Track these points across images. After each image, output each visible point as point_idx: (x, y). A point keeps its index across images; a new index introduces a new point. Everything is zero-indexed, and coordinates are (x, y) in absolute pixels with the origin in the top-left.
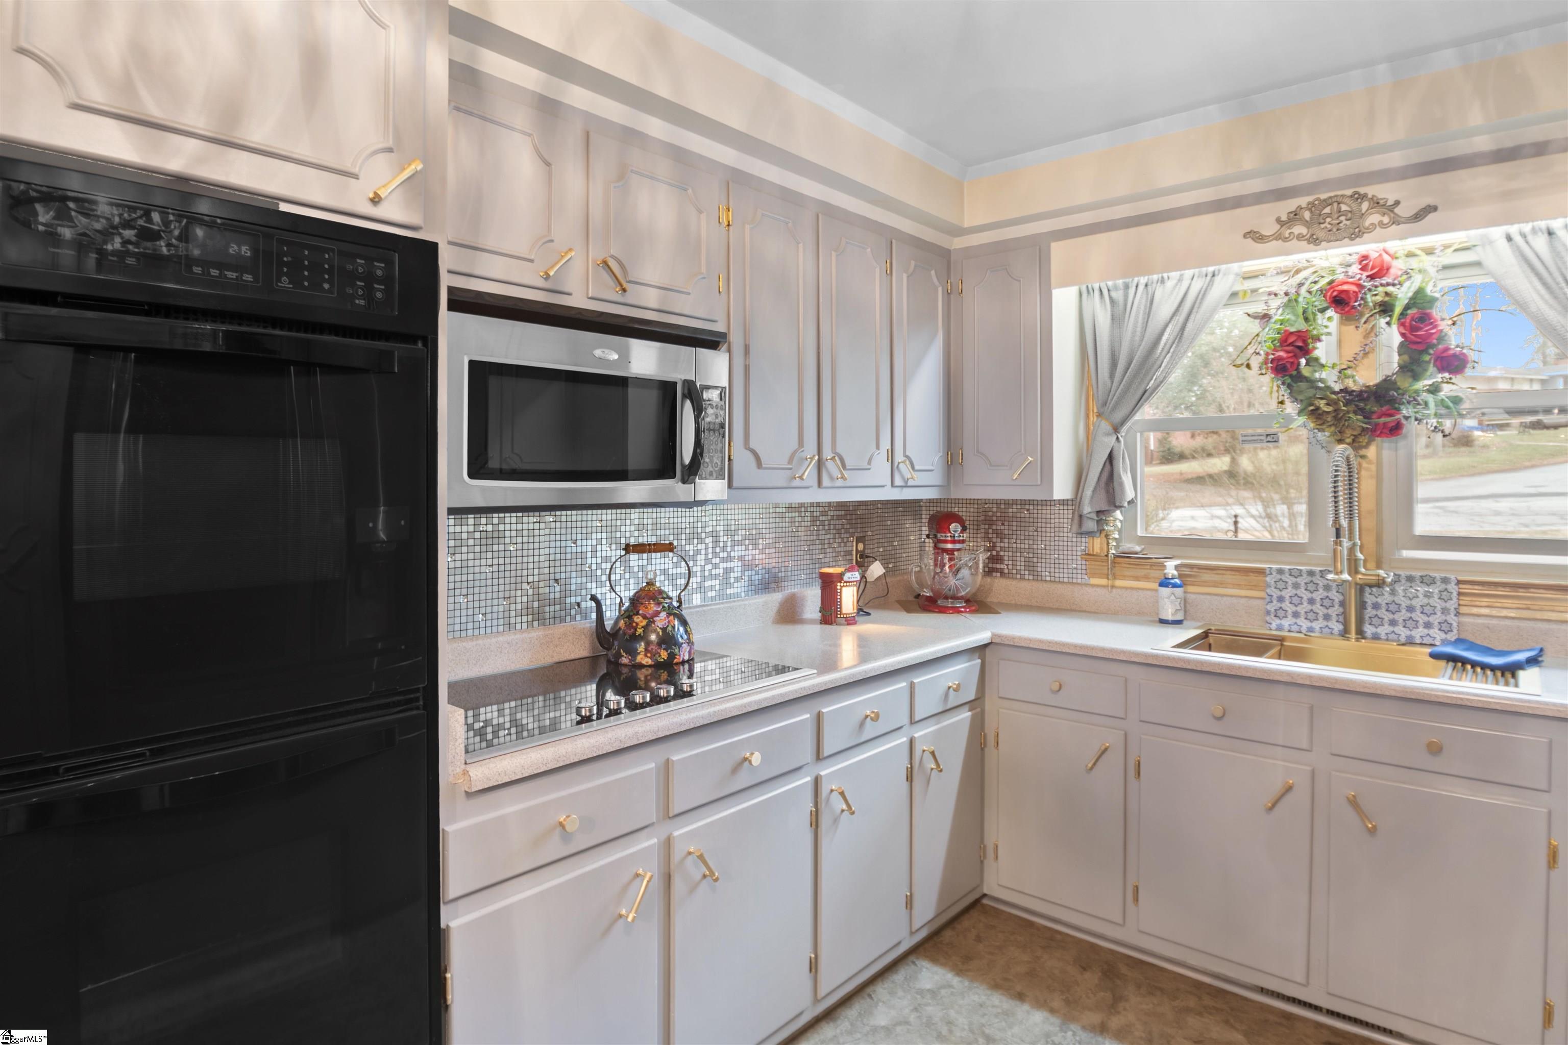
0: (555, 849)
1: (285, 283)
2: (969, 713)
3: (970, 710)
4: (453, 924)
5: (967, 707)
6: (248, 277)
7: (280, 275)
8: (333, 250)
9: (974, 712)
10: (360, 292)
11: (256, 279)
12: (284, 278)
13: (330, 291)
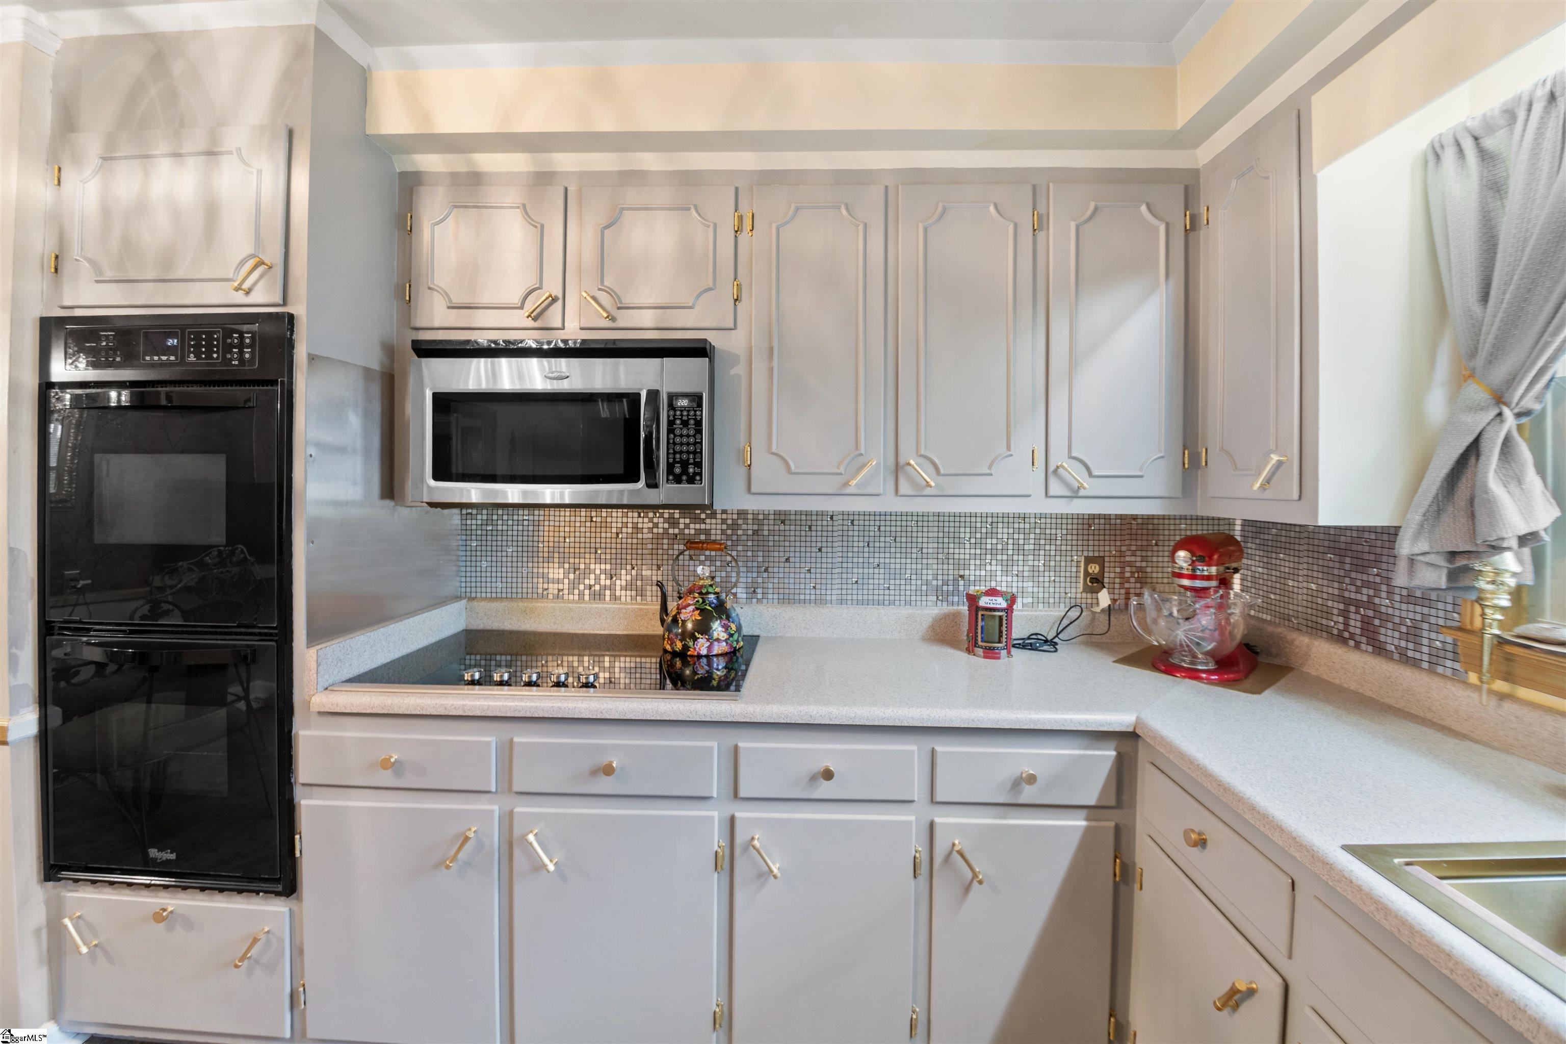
0: (386, 778)
1: (192, 358)
2: (1083, 823)
3: (1087, 819)
4: (303, 802)
5: (1084, 813)
6: (172, 358)
7: (190, 352)
8: (219, 331)
9: (1093, 823)
10: (235, 356)
11: (177, 359)
12: (192, 355)
13: (218, 358)
